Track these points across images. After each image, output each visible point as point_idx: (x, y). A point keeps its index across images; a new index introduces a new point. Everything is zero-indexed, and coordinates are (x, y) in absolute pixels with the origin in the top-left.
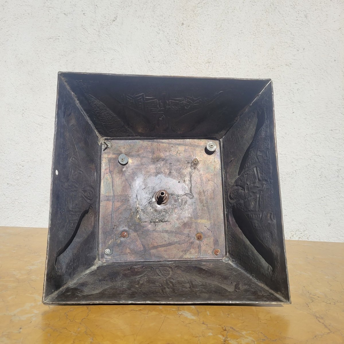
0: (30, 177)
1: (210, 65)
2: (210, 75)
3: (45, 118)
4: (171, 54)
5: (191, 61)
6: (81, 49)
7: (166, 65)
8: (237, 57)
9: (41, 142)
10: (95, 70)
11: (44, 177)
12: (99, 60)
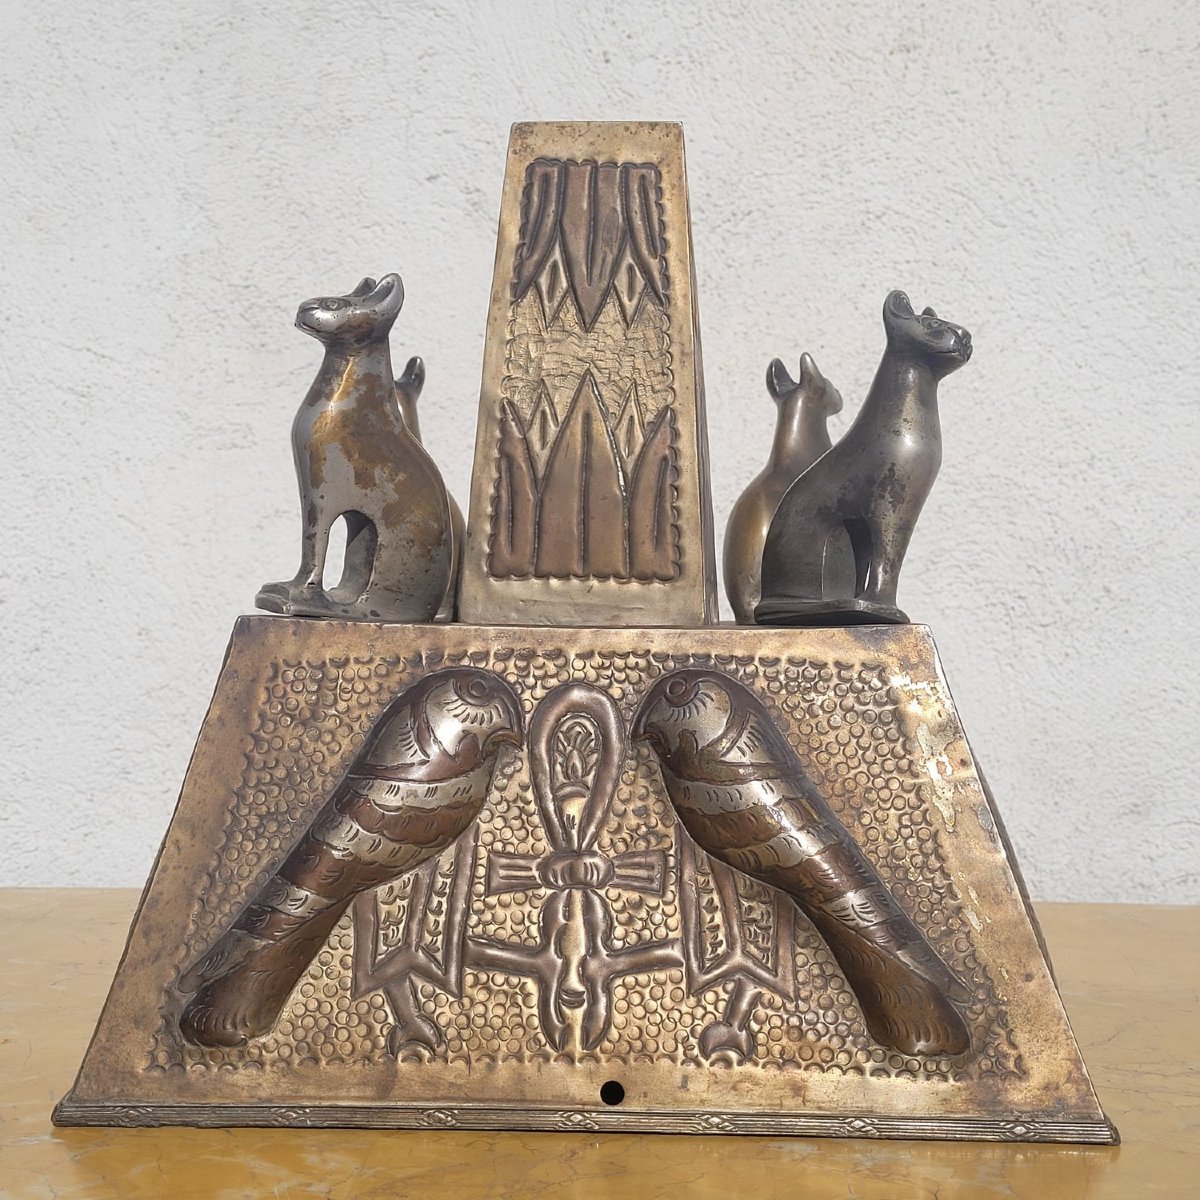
0: (36, 653)
1: (915, 61)
2: (913, 110)
3: (103, 356)
4: (715, 14)
5: (815, 47)
6: (265, 12)
7: (690, 70)
8: (1044, 15)
9: (84, 478)
10: (341, 111)
11: (104, 651)
12: (356, 61)
